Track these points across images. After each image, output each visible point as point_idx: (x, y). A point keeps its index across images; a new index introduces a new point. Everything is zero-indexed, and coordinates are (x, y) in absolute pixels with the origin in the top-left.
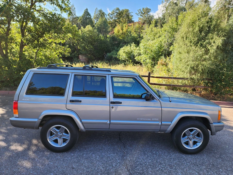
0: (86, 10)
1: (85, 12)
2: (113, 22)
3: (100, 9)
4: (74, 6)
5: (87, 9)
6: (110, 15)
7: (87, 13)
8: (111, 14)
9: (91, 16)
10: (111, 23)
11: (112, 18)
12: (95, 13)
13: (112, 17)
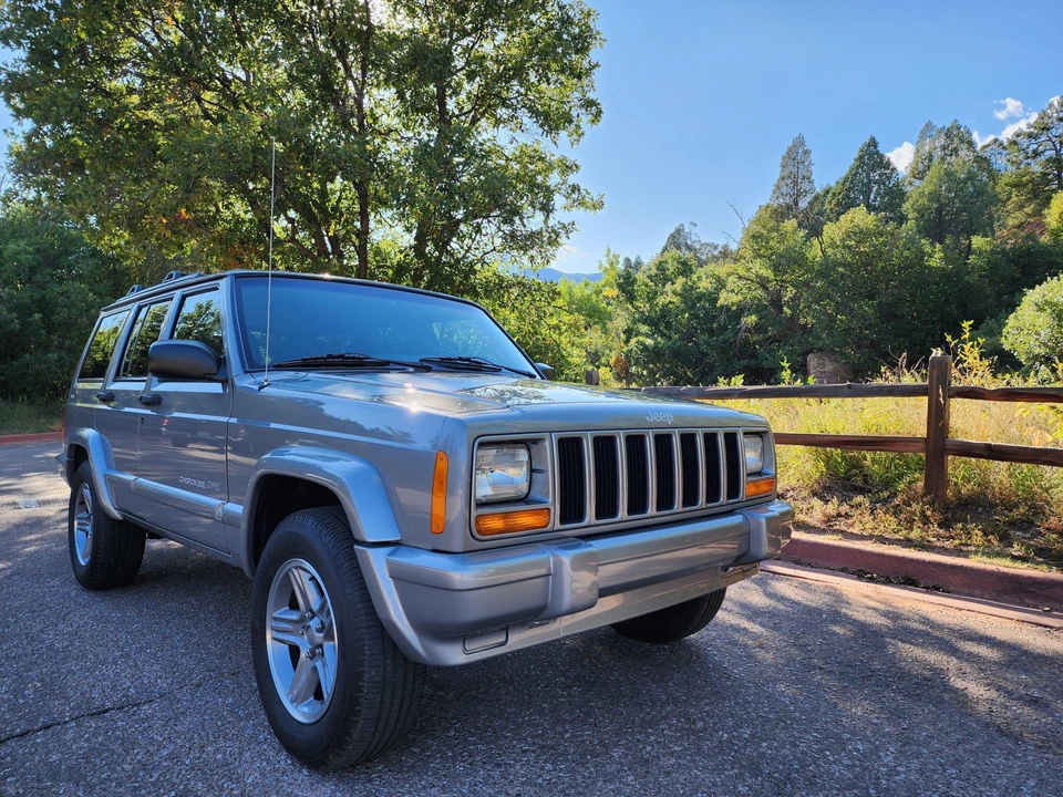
0: (869, 146)
1: (861, 157)
2: (1045, 175)
3: (948, 125)
4: (803, 144)
5: (873, 143)
6: (1024, 142)
7: (871, 158)
8: (1030, 136)
9: (894, 169)
10: (1032, 181)
11: (1036, 154)
12: (918, 151)
13: (1035, 146)
